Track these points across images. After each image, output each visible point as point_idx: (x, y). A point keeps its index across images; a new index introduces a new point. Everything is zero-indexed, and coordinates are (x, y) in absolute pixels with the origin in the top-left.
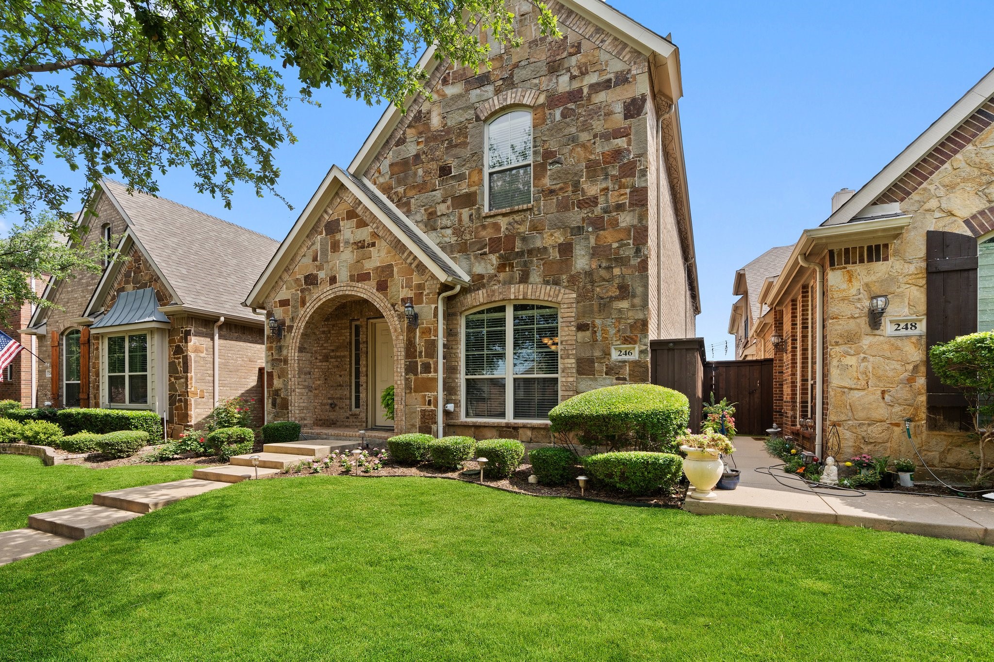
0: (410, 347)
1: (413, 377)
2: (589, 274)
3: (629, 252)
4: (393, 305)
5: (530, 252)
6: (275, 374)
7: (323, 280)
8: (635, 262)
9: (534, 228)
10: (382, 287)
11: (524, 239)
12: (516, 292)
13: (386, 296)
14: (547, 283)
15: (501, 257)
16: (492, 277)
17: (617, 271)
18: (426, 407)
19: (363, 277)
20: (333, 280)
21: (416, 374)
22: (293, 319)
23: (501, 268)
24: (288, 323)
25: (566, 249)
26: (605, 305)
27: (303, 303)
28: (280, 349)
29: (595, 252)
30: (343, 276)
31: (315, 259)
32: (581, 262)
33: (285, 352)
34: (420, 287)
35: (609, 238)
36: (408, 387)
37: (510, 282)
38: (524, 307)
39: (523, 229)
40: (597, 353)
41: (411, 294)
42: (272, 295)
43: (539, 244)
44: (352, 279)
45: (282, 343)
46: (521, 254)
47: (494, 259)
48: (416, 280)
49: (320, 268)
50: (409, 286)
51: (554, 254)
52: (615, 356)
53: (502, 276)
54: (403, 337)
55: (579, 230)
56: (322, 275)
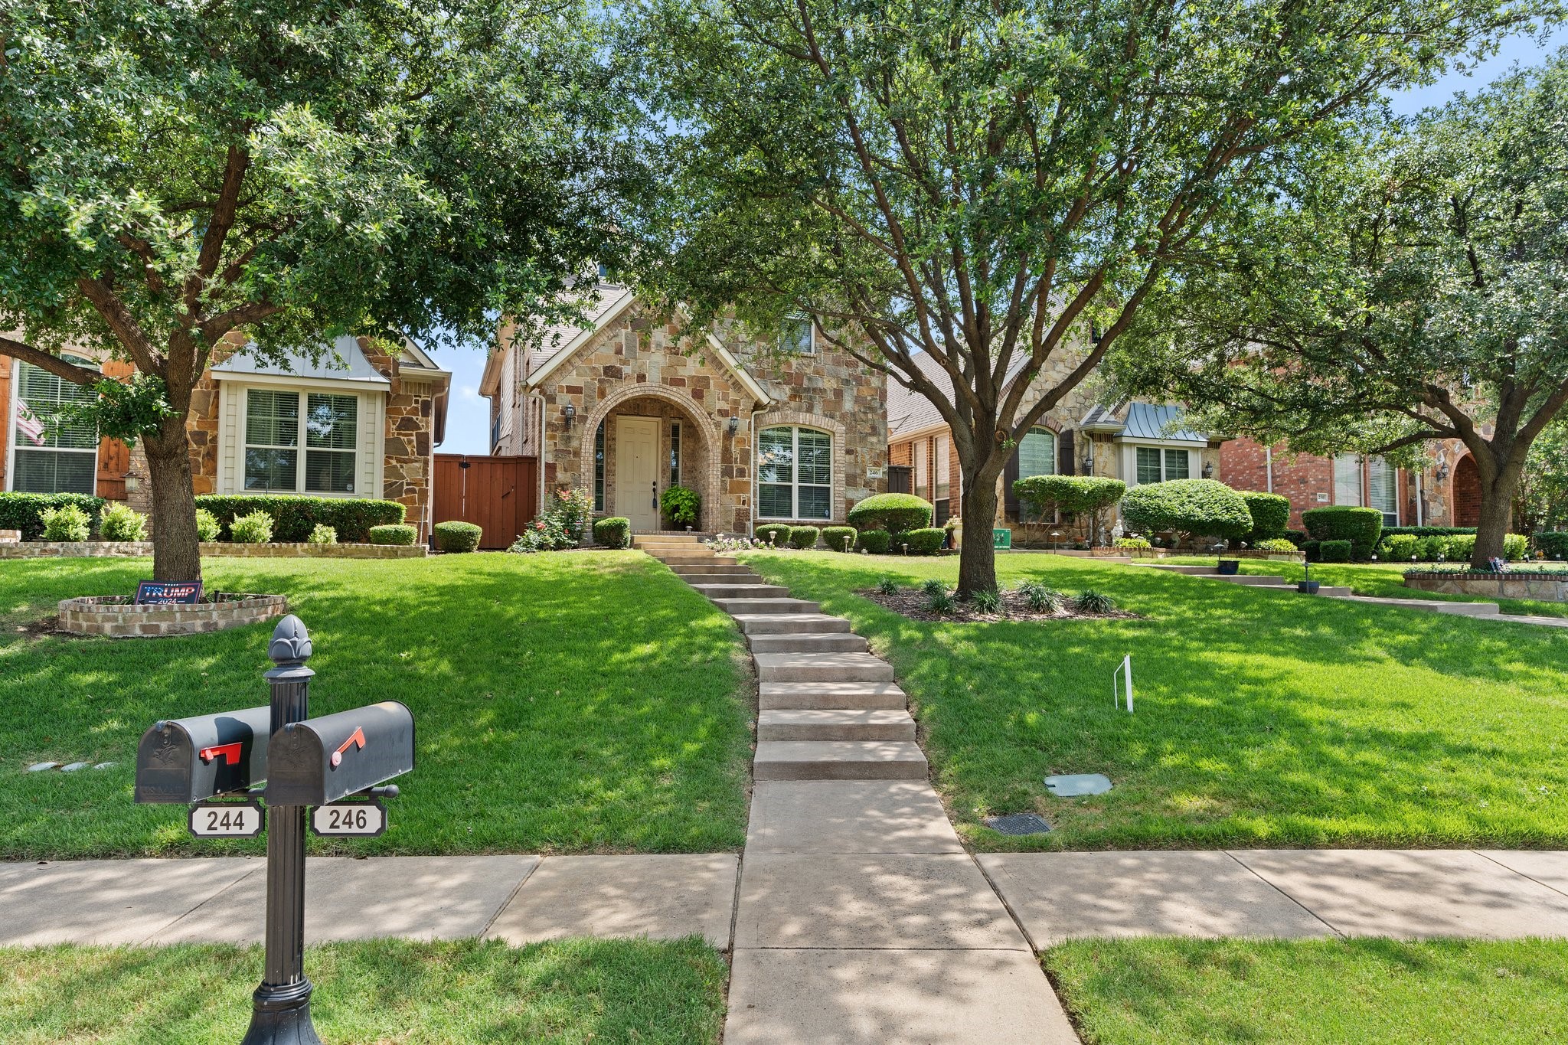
0: (726, 453)
1: (728, 480)
2: (853, 414)
3: (877, 404)
4: (710, 414)
5: (814, 390)
6: (558, 467)
7: (627, 376)
8: (880, 412)
9: (816, 372)
10: (698, 395)
11: (810, 379)
12: (804, 418)
13: (702, 404)
14: (826, 416)
15: (793, 389)
16: (785, 403)
17: (870, 416)
18: (741, 506)
19: (679, 382)
20: (641, 378)
21: (731, 477)
22: (586, 409)
23: (793, 397)
24: (579, 412)
25: (838, 393)
26: (863, 438)
27: (602, 394)
28: (569, 439)
29: (858, 400)
30: (654, 377)
31: (619, 352)
32: (848, 405)
33: (575, 443)
34: (736, 402)
35: (865, 392)
36: (724, 489)
37: (799, 410)
38: (808, 431)
39: (809, 371)
40: (859, 471)
41: (726, 406)
42: (557, 378)
43: (820, 385)
44: (664, 380)
45: (571, 433)
46: (807, 390)
47: (787, 389)
48: (732, 395)
49: (625, 362)
50: (725, 398)
51: (831, 396)
52: (869, 475)
53: (793, 404)
54: (719, 444)
55: (847, 382)
56: (626, 370)
